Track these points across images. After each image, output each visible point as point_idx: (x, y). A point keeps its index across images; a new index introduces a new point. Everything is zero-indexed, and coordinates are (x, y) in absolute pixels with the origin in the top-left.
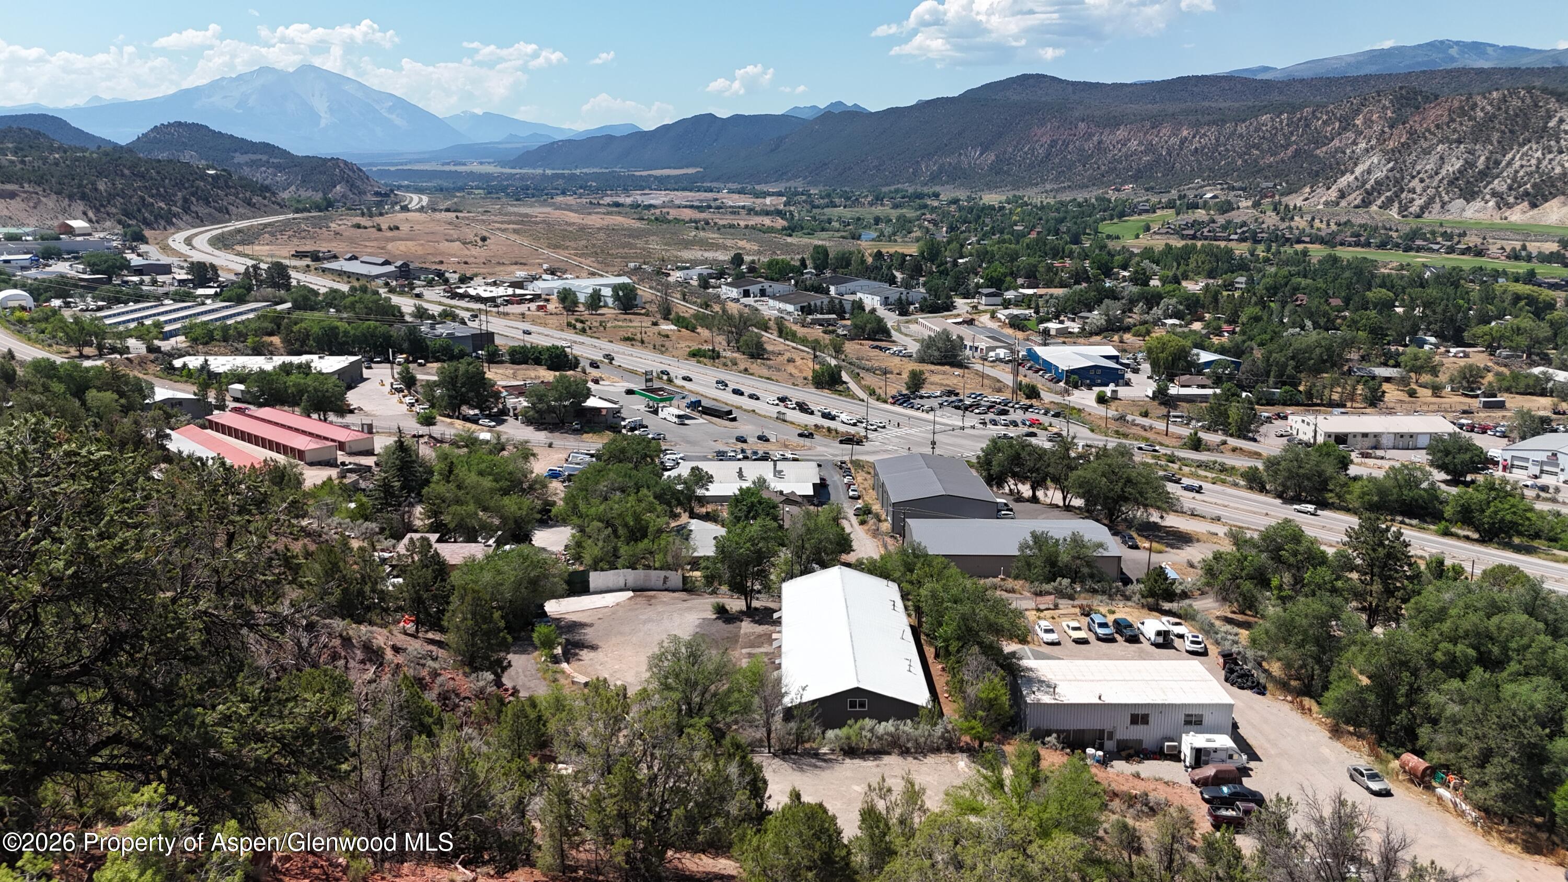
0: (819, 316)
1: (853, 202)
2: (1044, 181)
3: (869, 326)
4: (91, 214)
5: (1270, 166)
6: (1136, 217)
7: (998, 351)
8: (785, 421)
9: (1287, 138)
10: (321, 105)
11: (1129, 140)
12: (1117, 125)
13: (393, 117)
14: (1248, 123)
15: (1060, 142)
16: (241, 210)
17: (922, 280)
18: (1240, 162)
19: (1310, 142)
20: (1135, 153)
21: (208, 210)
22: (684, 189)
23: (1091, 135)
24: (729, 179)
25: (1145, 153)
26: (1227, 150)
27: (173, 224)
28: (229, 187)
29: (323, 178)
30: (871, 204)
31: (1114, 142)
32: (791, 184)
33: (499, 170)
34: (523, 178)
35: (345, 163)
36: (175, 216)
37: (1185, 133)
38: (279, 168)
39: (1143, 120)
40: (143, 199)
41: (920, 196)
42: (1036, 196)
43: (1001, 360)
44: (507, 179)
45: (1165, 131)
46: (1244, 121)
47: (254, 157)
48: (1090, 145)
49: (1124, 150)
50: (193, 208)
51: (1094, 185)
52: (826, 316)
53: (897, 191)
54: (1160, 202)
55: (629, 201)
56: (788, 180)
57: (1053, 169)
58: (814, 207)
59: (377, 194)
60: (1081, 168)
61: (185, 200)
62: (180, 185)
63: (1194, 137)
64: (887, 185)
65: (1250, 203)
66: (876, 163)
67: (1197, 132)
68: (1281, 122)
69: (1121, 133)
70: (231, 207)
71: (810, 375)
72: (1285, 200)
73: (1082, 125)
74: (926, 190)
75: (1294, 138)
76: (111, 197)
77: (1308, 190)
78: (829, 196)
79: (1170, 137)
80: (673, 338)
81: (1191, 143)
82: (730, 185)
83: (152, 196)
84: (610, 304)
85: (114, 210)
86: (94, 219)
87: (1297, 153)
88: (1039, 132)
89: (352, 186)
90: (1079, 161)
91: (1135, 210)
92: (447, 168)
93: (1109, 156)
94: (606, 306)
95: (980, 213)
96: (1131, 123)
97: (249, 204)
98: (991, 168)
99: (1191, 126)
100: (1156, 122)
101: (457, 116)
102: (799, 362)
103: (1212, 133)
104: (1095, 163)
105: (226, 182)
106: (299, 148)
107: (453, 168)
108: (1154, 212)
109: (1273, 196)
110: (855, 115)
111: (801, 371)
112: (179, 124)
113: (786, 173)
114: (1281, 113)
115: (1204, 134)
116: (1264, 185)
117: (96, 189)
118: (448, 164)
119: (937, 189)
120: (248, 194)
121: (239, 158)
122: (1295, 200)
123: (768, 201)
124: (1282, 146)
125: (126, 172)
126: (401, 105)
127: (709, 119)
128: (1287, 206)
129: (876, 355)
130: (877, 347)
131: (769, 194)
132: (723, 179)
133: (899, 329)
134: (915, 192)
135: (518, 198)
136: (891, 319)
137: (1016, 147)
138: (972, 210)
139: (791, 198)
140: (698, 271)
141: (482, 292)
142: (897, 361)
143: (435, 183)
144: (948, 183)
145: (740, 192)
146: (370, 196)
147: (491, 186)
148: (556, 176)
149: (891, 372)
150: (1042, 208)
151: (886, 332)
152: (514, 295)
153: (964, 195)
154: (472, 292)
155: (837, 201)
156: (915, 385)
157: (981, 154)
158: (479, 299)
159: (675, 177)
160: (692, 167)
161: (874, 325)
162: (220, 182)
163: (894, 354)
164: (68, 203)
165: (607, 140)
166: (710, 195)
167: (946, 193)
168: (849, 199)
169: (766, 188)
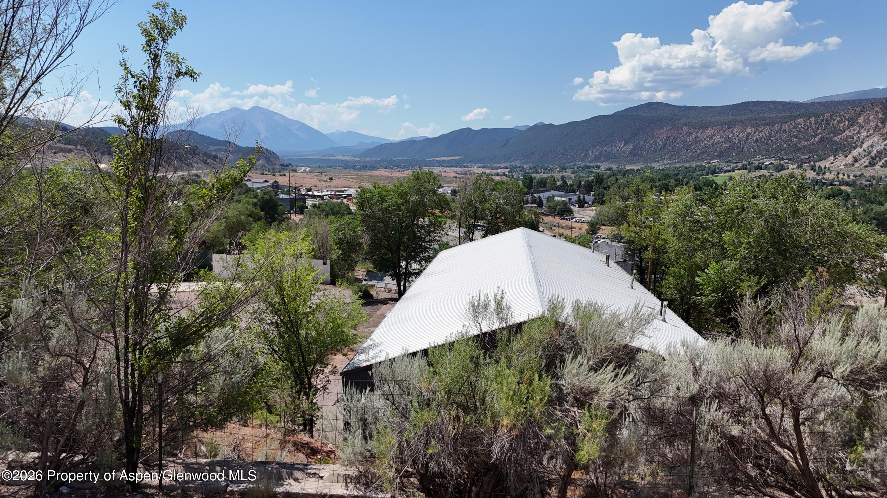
1: (549, 171)
2: (662, 160)
3: (558, 207)
5: (805, 147)
6: (722, 174)
9: (815, 131)
10: (261, 127)
11: (715, 135)
12: (707, 128)
13: (299, 133)
14: (789, 124)
15: (672, 138)
16: (200, 166)
17: (592, 193)
18: (785, 145)
19: (829, 133)
20: (718, 142)
21: (180, 164)
22: (452, 167)
23: (690, 134)
24: (478, 162)
25: (725, 142)
26: (776, 139)
28: (195, 154)
30: (559, 172)
31: (705, 137)
32: (514, 163)
33: (352, 158)
34: (364, 162)
35: (267, 150)
37: (749, 131)
38: (231, 152)
39: (723, 124)
41: (588, 167)
42: (657, 166)
44: (356, 162)
45: (737, 130)
46: (786, 123)
47: (219, 147)
48: (690, 139)
49: (711, 141)
50: (172, 163)
51: (693, 160)
52: (530, 205)
53: (574, 165)
54: (737, 166)
56: (511, 162)
57: (668, 152)
59: (282, 165)
60: (685, 152)
61: (168, 158)
62: (167, 151)
63: (755, 133)
64: (569, 163)
65: (795, 166)
66: (562, 151)
67: (757, 130)
68: (811, 122)
69: (709, 132)
70: (194, 164)
72: (817, 164)
73: (685, 128)
74: (591, 164)
75: (819, 131)
77: (832, 158)
78: (534, 168)
79: (740, 133)
81: (753, 136)
82: (478, 165)
87: (822, 139)
88: (659, 133)
89: (268, 160)
90: (684, 148)
91: (721, 171)
92: (325, 158)
93: (702, 145)
95: (625, 173)
96: (715, 126)
97: (205, 163)
98: (630, 153)
99: (752, 126)
100: (731, 125)
101: (333, 134)
103: (766, 130)
104: (694, 149)
105: (194, 151)
106: (243, 143)
107: (328, 158)
108: (734, 171)
109: (809, 162)
110: (551, 126)
112: (182, 131)
113: (510, 158)
114: (810, 118)
115: (762, 131)
116: (803, 157)
118: (326, 156)
119: (599, 164)
120: (205, 158)
121: (211, 148)
122: (823, 164)
123: (499, 171)
124: (812, 135)
126: (303, 127)
127: (469, 130)
128: (820, 167)
129: (564, 223)
130: (564, 219)
131: (500, 168)
132: (474, 161)
133: (578, 213)
134: (585, 165)
135: (360, 170)
136: (575, 209)
137: (645, 141)
138: (620, 171)
139: (512, 169)
140: (452, 188)
141: (316, 193)
142: (578, 225)
143: (318, 165)
144: (605, 161)
145: (483, 167)
146: (277, 166)
147: (347, 166)
148: (382, 161)
149: (575, 228)
150: (663, 170)
151: (571, 212)
152: (335, 194)
153: (614, 167)
154: (310, 193)
155: (539, 170)
156: (593, 231)
157: (625, 145)
158: (314, 197)
159: (448, 161)
160: (458, 155)
161: (562, 206)
162: (192, 152)
163: (576, 221)
164: (100, 155)
165: (411, 143)
166: (466, 169)
167: (604, 166)
168: (546, 169)
169: (499, 165)
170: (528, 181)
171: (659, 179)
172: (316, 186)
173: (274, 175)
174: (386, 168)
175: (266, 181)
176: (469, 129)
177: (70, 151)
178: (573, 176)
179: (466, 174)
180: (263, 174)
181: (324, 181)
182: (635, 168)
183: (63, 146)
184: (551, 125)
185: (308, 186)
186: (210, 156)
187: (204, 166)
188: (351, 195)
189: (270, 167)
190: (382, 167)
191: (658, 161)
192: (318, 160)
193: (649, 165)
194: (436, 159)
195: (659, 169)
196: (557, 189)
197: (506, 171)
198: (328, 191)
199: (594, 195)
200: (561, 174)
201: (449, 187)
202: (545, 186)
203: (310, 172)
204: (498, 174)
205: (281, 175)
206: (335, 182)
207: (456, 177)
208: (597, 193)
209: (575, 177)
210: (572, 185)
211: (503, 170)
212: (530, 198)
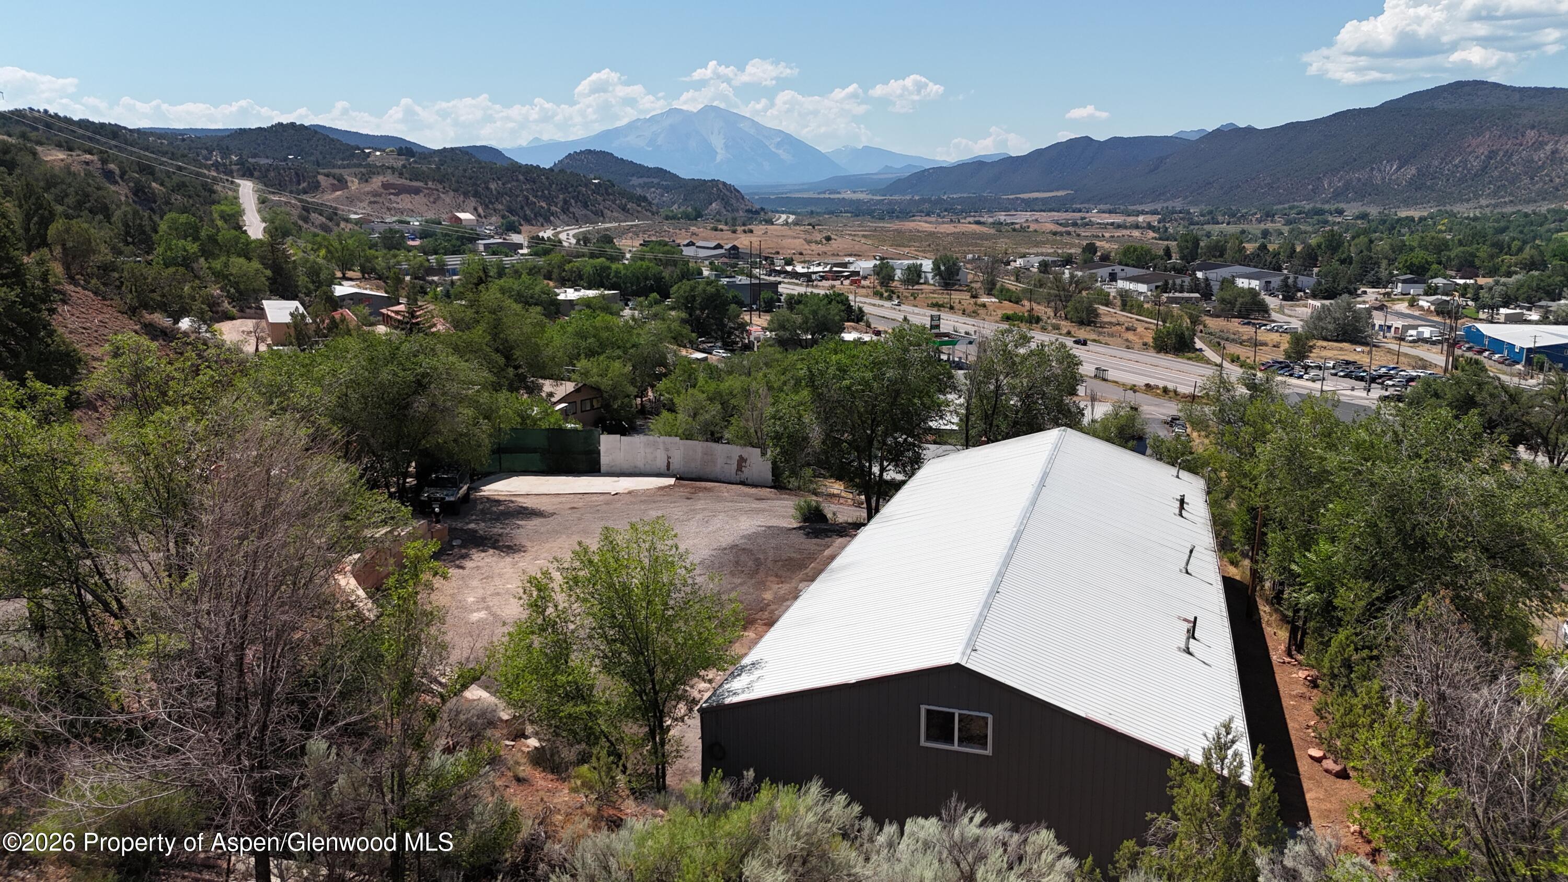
0: (1177, 295)
1: (1239, 219)
2: (1477, 197)
3: (1240, 300)
4: (480, 210)
7: (1420, 329)
8: (1105, 380)
10: (718, 143)
13: (780, 152)
15: (1501, 153)
16: (615, 214)
17: (1316, 270)
21: (585, 212)
22: (1050, 210)
23: (1542, 145)
24: (1101, 201)
27: (551, 222)
28: (609, 194)
29: (702, 196)
30: (1259, 221)
32: (1170, 204)
33: (870, 197)
34: (890, 203)
35: (724, 184)
36: (552, 214)
38: (667, 189)
40: (527, 198)
41: (1320, 212)
42: (1465, 210)
43: (1425, 341)
44: (875, 204)
47: (646, 180)
48: (1541, 155)
50: (571, 209)
51: (1545, 198)
52: (1186, 295)
53: (1291, 208)
55: (991, 220)
56: (1165, 201)
57: (1490, 183)
58: (1192, 224)
59: (749, 211)
60: (1528, 181)
61: (565, 202)
62: (564, 189)
64: (1280, 203)
66: (1268, 180)
70: (606, 211)
71: (1150, 341)
73: (1531, 134)
74: (1327, 207)
76: (500, 195)
78: (1210, 212)
80: (991, 308)
82: (1102, 207)
83: (536, 197)
84: (931, 282)
85: (500, 207)
86: (482, 214)
88: (1474, 143)
89: (726, 204)
90: (1526, 173)
92: (822, 196)
94: (926, 283)
95: (1393, 225)
98: (1410, 183)
101: (838, 152)
102: (1140, 329)
104: (1547, 175)
105: (606, 190)
106: (686, 172)
107: (827, 196)
111: (1141, 337)
112: (589, 152)
113: (1163, 193)
117: (488, 188)
118: (824, 192)
119: (1342, 206)
120: (624, 201)
121: (635, 181)
123: (1141, 219)
125: (521, 177)
126: (788, 140)
129: (1247, 331)
130: (1248, 324)
131: (1143, 213)
132: (1096, 200)
133: (1281, 311)
134: (1313, 209)
135: (882, 219)
136: (1272, 302)
137: (1443, 159)
138: (1385, 222)
139: (1166, 216)
140: (1041, 258)
141: (799, 269)
142: (1275, 337)
143: (809, 209)
144: (1355, 200)
145: (1110, 212)
146: (741, 213)
147: (859, 210)
148: (923, 201)
149: (1265, 344)
150: (1475, 219)
151: (1264, 309)
152: (830, 271)
153: (1374, 211)
154: (789, 268)
155: (1220, 218)
156: (1298, 353)
157: (1399, 168)
158: (795, 275)
159: (1043, 199)
160: (1063, 189)
161: (1248, 299)
162: (602, 190)
163: (1271, 330)
164: (461, 198)
165: (978, 166)
166: (1078, 215)
167: (1352, 210)
168: (1234, 215)
169: (1140, 208)
170: (1190, 245)
171: (1461, 243)
172: (801, 254)
173: (734, 232)
174: (928, 215)
175: (719, 246)
176: (1087, 139)
177: (417, 191)
178: (1286, 230)
179: (1075, 224)
180: (716, 229)
181: (817, 243)
182: (1416, 214)
183: (407, 182)
184: (1250, 130)
185: (788, 254)
186: (632, 198)
187: (622, 217)
188: (857, 273)
189: (730, 215)
190: (922, 211)
191: (1468, 200)
192: (809, 201)
193: (1448, 208)
194: (1022, 196)
195: (1468, 218)
196: (1245, 260)
197: (1154, 220)
198: (819, 264)
199: (1317, 275)
200: (1262, 226)
201: (1037, 255)
202: (1221, 255)
203: (796, 223)
204: (1137, 226)
205: (745, 231)
206: (835, 245)
207: (1055, 234)
208: (1324, 269)
209: (1290, 232)
210: (1276, 254)
211: (1149, 218)
212: (1187, 280)
